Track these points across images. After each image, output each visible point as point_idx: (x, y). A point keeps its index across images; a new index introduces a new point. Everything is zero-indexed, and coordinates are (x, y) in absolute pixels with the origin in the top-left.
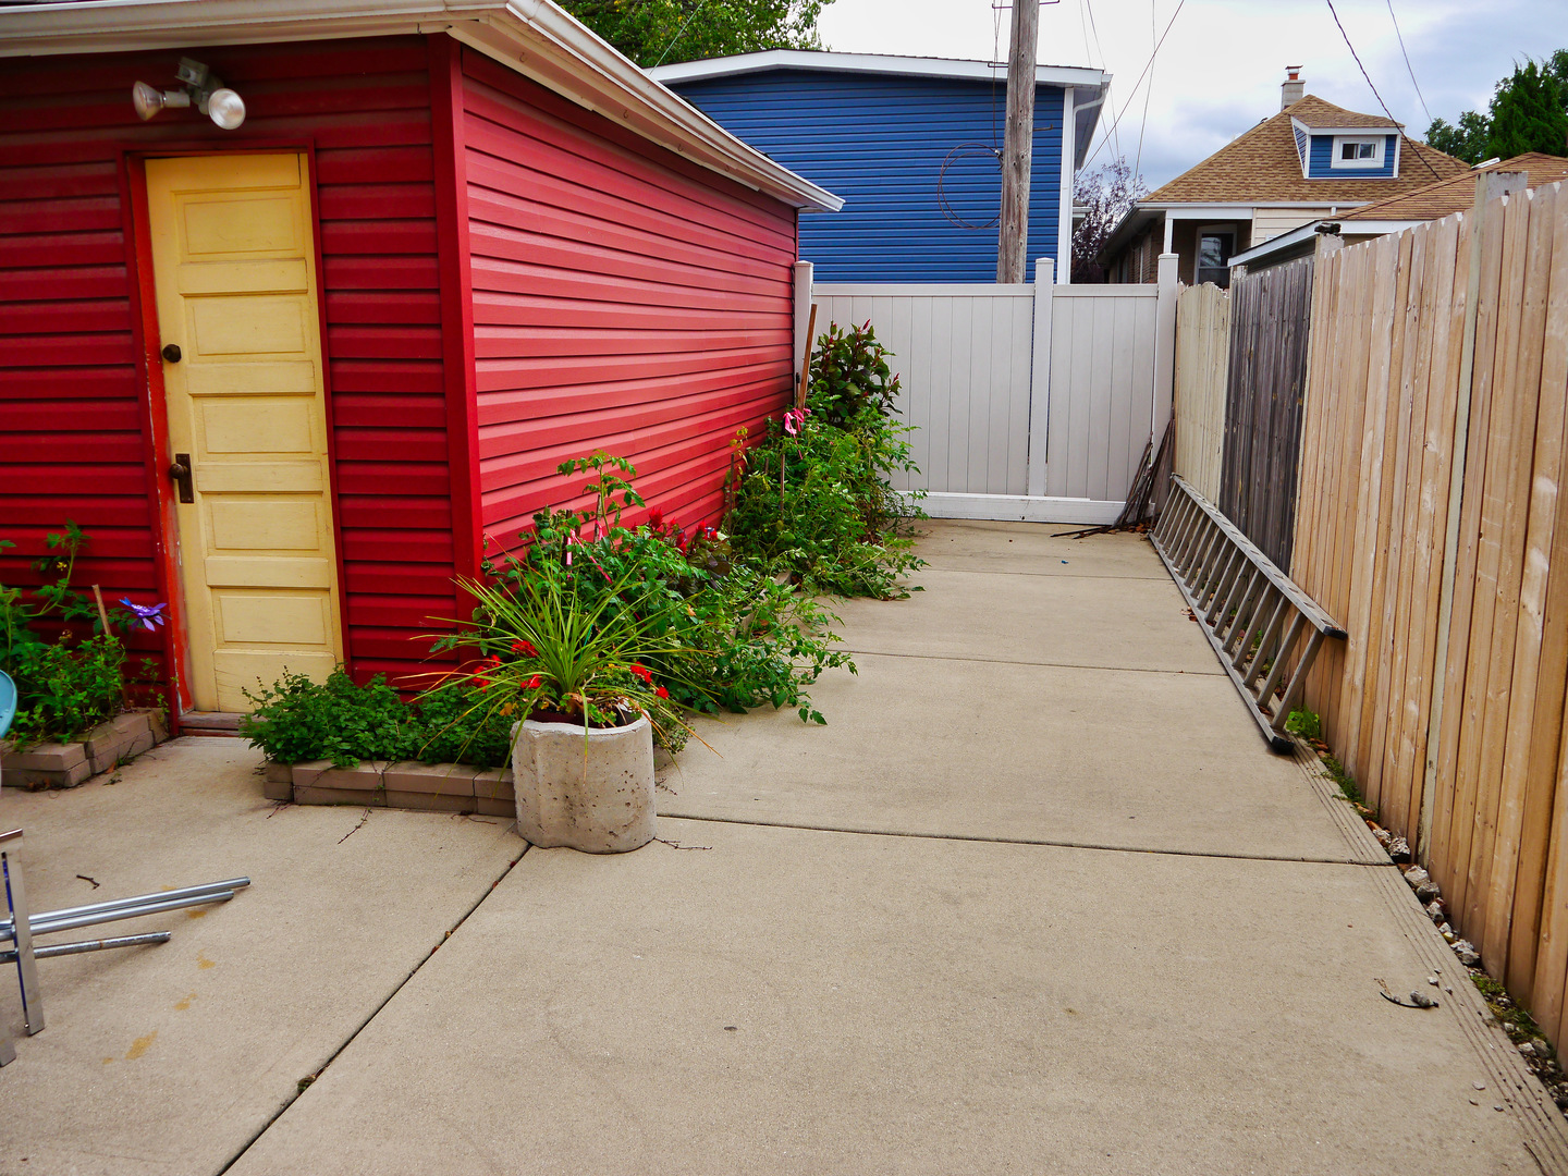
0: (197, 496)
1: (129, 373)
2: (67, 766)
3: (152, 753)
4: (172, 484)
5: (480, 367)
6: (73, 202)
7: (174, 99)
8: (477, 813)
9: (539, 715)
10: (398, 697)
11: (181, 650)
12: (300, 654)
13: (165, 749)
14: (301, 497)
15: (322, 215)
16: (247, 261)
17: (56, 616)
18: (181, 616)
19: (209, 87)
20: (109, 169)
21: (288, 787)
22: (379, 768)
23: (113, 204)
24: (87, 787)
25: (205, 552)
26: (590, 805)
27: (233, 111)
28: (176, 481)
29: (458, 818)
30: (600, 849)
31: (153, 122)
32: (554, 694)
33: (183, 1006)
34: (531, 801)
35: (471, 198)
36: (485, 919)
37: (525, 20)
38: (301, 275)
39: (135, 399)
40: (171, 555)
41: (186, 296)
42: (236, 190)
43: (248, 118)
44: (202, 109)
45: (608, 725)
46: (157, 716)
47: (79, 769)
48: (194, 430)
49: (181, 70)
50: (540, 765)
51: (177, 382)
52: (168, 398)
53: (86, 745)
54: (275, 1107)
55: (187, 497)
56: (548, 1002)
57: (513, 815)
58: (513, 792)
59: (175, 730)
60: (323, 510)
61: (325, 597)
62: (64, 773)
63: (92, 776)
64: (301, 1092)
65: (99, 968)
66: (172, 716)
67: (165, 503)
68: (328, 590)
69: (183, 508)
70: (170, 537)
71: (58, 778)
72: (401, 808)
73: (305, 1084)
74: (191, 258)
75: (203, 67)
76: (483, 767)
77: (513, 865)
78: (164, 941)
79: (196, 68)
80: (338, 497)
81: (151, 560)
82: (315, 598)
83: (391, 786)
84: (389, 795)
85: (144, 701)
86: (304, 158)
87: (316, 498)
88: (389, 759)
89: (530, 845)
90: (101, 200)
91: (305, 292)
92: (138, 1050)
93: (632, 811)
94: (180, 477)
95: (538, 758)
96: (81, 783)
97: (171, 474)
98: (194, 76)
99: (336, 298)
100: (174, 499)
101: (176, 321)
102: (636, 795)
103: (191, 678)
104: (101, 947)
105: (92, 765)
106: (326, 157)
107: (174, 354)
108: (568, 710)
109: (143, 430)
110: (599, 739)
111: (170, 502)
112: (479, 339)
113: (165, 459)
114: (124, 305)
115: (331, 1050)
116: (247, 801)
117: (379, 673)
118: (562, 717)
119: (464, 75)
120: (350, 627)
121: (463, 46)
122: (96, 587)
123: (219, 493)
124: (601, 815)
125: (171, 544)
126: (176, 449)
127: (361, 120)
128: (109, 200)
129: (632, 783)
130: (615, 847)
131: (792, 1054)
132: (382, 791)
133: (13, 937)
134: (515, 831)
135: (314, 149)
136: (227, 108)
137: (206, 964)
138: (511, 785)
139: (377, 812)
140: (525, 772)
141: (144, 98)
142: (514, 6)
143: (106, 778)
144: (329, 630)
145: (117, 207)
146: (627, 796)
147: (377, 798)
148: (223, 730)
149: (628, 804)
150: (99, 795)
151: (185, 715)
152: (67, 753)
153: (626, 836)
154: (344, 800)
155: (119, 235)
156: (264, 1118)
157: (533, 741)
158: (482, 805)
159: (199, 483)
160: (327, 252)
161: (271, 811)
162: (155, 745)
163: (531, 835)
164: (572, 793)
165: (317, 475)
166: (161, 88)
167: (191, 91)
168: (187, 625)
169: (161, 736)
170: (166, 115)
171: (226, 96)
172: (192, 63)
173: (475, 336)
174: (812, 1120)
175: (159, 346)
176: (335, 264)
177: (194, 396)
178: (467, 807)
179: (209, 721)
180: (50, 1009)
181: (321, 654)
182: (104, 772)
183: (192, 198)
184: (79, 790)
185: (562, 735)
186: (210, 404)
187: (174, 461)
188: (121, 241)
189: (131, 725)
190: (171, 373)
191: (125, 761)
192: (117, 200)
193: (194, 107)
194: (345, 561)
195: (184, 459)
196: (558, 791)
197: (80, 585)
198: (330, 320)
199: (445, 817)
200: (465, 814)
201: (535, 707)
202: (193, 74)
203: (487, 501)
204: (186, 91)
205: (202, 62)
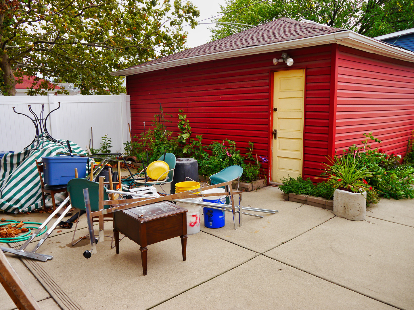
0: (277, 138)
1: (267, 113)
2: (248, 187)
3: (263, 188)
4: (273, 135)
5: (337, 113)
6: (260, 81)
7: (281, 61)
8: (326, 209)
9: (340, 188)
10: (312, 183)
11: (271, 169)
12: (294, 172)
13: (266, 188)
14: (297, 139)
15: (307, 81)
16: (291, 91)
17: (249, 160)
18: (272, 162)
19: (287, 58)
20: (267, 74)
21: (288, 197)
22: (306, 196)
23: (267, 81)
24: (251, 192)
25: (277, 149)
26: (349, 209)
27: (291, 62)
28: (274, 135)
29: (321, 209)
30: (351, 219)
31: (276, 65)
32: (344, 184)
33: (264, 228)
34: (336, 206)
35: (339, 77)
36: (323, 227)
37: (353, 39)
38: (302, 94)
39: (268, 118)
40: (271, 150)
41: (279, 98)
42: (290, 77)
43: (294, 63)
44: (285, 62)
45: (356, 193)
46: (265, 181)
47: (250, 189)
48: (278, 125)
49: (282, 55)
50: (339, 199)
51: (276, 115)
52: (274, 118)
53: (252, 184)
54: (277, 245)
55: (275, 138)
56: (332, 242)
57: (332, 210)
58: (333, 204)
59: (268, 184)
60: (301, 142)
61: (300, 160)
62: (248, 188)
63: (252, 190)
64: (282, 244)
65: (251, 219)
66: (268, 181)
67: (271, 139)
68: (301, 159)
69: (274, 140)
70: (271, 146)
71: (247, 189)
72: (310, 205)
73: (283, 243)
74: (281, 91)
75: (286, 54)
76: (327, 199)
77: (331, 219)
78: (262, 218)
79: (285, 55)
80: (304, 140)
81: (267, 150)
82: (298, 161)
83: (308, 200)
84: (308, 202)
85: (263, 178)
86: (304, 70)
87: (300, 140)
88: (309, 195)
89: (336, 216)
90: (265, 80)
91: (302, 97)
92: (256, 232)
93: (359, 212)
94: (274, 134)
95: (339, 197)
96: (250, 191)
97: (273, 133)
98: (284, 56)
99: (308, 99)
100: (273, 139)
101: (276, 103)
102: (360, 209)
103: (272, 174)
104: (252, 215)
105: (253, 188)
106: (309, 70)
107: (276, 110)
108: (347, 188)
109: (268, 124)
110: (353, 195)
111: (272, 139)
112: (338, 107)
113: (272, 130)
114: (268, 100)
115: (288, 240)
116: (280, 199)
117: (308, 177)
118: (345, 189)
119: (339, 51)
120: (304, 167)
121: (339, 45)
122: (256, 154)
123: (281, 138)
124: (351, 212)
125: (271, 147)
126: (274, 129)
127: (317, 62)
128: (267, 80)
129: (360, 206)
130: (354, 219)
131: (382, 262)
132: (306, 201)
133: (239, 209)
134: (333, 213)
135: (306, 68)
136: (290, 62)
137: (269, 223)
138: (333, 203)
139: (304, 205)
140: (336, 200)
141: (275, 61)
142: (350, 37)
143: (255, 191)
144: (300, 168)
145: (268, 81)
146: (358, 209)
147: (305, 202)
148: (276, 186)
149: (358, 210)
150: (253, 193)
151: (270, 182)
152: (249, 185)
153: (357, 217)
154: (298, 201)
155: (268, 87)
156: (275, 246)
157: (338, 193)
158: (327, 207)
159: (278, 135)
160: (307, 89)
161: (284, 201)
162: (264, 187)
163: (336, 214)
164: (346, 206)
165: (301, 135)
166: (278, 59)
167: (284, 59)
168: (272, 164)
169: (265, 185)
170: (279, 64)
171: (290, 59)
172: (284, 53)
173: (337, 107)
174: (382, 273)
175: (273, 108)
176: (308, 92)
177: (279, 118)
178: (324, 207)
179: (275, 184)
180: (243, 224)
181: (298, 173)
182: (254, 190)
183: (282, 79)
184: (250, 192)
185: (345, 193)
186: (281, 120)
187: (274, 131)
188: (268, 88)
189: (260, 182)
190: (275, 113)
191: (258, 188)
192: (268, 80)
193: (284, 62)
194: (304, 153)
195: (275, 131)
196: (343, 205)
197: (254, 154)
198: (306, 103)
199: (319, 208)
200: (323, 208)
201: (339, 186)
202: (284, 55)
203: (336, 143)
204: (283, 59)
205: (286, 53)
